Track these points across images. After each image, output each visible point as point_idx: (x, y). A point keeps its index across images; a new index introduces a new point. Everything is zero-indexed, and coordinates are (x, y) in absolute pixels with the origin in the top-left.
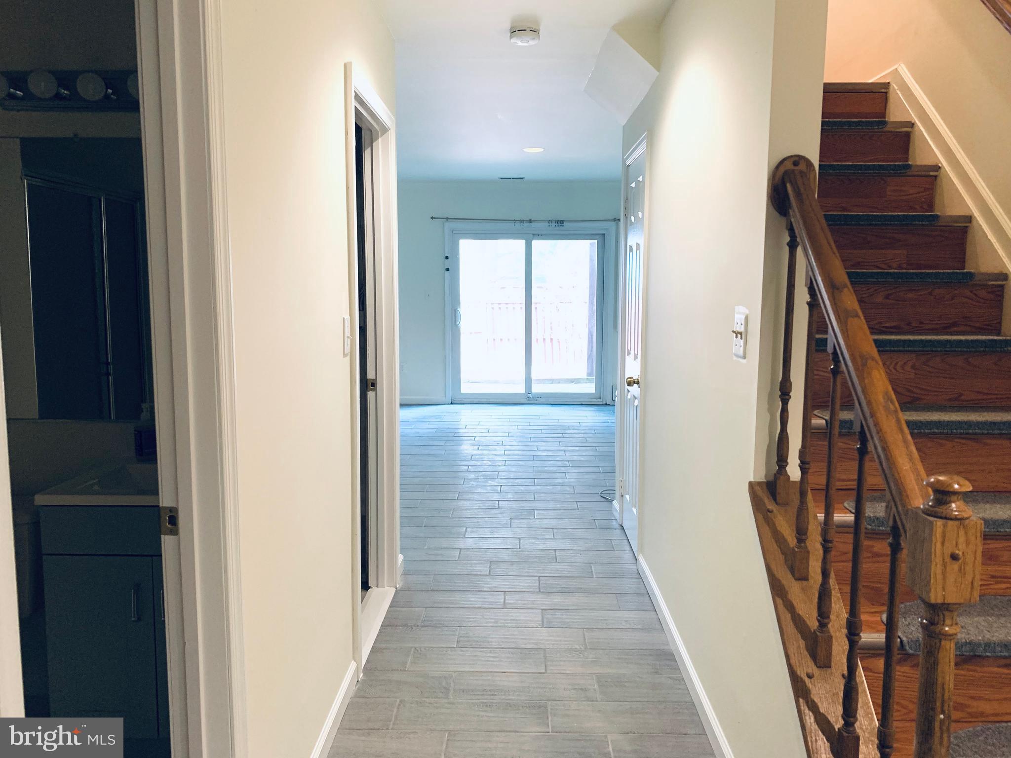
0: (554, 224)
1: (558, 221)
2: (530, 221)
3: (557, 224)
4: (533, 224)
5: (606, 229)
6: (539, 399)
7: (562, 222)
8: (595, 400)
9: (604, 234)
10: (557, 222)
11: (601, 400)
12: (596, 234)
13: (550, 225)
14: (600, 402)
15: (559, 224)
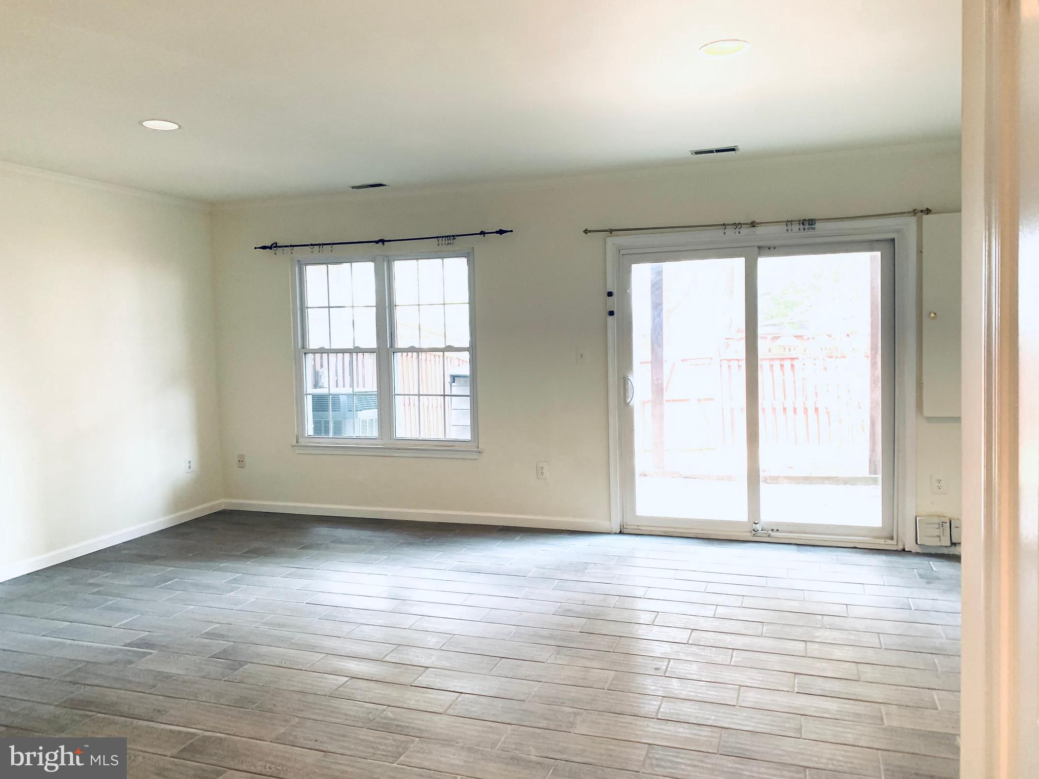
0: (796, 227)
1: (805, 220)
2: (753, 224)
3: (802, 227)
4: (759, 230)
5: (898, 231)
6: (773, 534)
7: (811, 222)
8: (882, 541)
9: (893, 240)
10: (803, 222)
11: (894, 542)
12: (877, 241)
13: (789, 227)
14: (891, 545)
15: (807, 227)
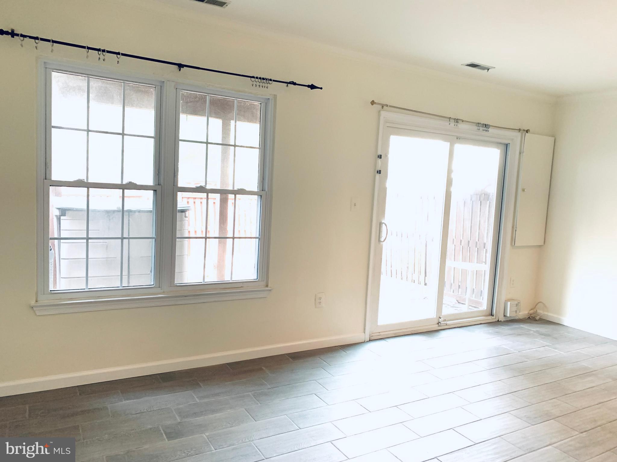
3: (483, 128)
5: (512, 140)
7: (486, 126)
9: (507, 145)
10: (483, 125)
12: (499, 143)
13: (478, 127)
14: (491, 319)
